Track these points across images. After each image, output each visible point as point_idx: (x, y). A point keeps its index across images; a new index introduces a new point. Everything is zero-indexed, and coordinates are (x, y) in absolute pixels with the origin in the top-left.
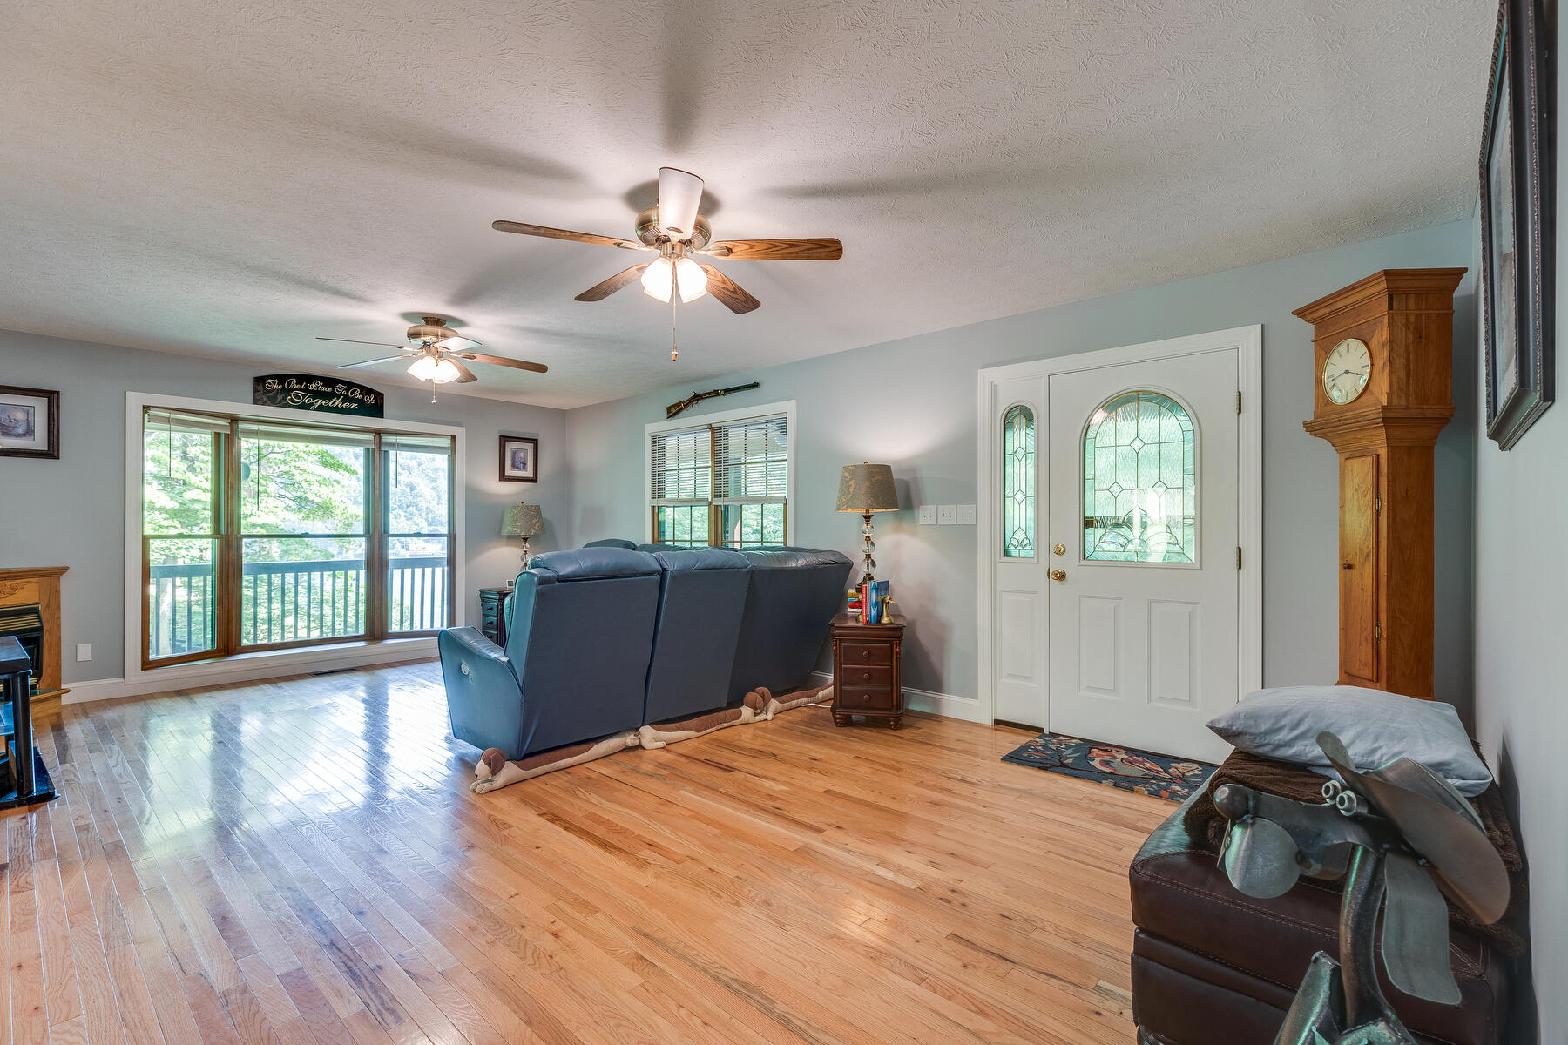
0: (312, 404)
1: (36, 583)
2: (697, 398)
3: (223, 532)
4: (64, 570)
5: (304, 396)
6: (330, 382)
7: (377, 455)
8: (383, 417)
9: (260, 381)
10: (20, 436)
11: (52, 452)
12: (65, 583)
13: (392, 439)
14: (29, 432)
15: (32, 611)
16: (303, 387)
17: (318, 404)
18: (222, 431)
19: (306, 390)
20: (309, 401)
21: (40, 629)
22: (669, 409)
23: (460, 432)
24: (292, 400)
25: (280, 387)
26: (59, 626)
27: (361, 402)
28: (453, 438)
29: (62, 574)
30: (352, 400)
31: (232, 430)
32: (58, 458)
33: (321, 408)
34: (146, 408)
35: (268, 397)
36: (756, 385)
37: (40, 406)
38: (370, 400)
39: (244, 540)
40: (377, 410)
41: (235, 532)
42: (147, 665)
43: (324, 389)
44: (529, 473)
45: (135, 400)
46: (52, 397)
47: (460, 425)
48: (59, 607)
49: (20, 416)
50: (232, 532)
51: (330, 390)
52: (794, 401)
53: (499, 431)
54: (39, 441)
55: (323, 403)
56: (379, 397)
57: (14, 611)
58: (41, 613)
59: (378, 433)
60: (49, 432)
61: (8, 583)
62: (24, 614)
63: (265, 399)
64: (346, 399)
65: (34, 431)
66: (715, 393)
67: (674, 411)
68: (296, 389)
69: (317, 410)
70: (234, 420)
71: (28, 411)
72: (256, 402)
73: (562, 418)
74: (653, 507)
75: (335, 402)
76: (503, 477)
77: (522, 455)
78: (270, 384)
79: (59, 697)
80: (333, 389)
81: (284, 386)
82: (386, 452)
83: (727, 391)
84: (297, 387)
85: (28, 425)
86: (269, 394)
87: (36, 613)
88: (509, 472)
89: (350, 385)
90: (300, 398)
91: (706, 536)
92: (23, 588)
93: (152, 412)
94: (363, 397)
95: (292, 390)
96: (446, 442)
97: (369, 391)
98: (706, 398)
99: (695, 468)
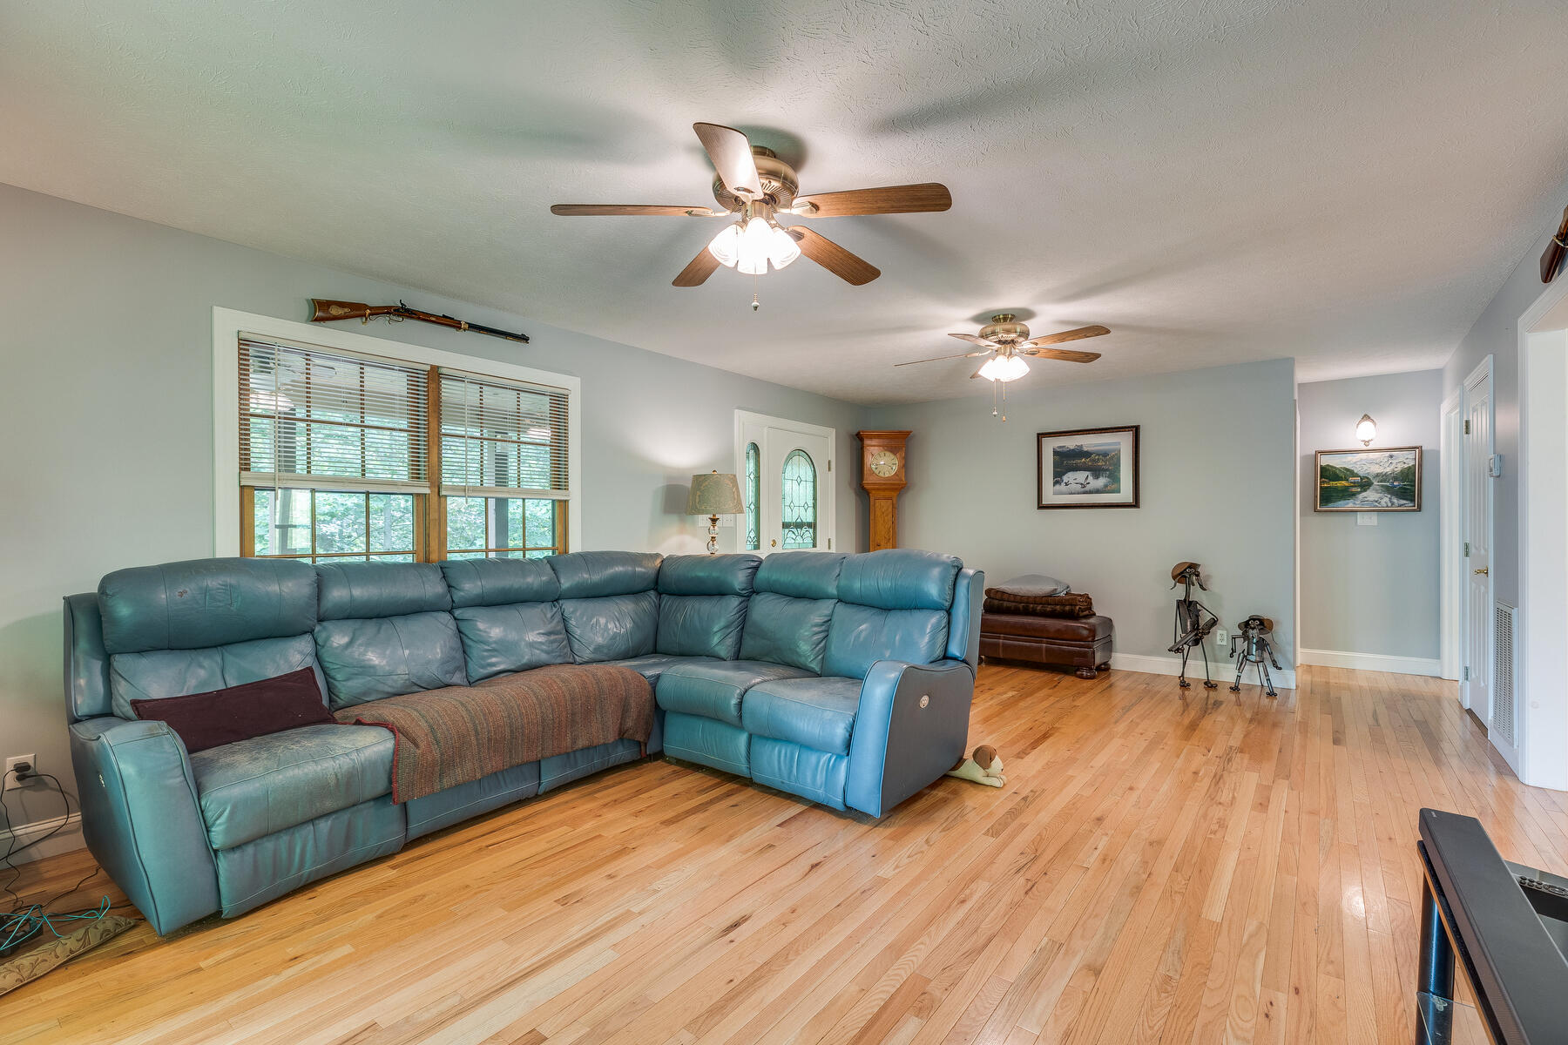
2: (404, 312)
22: (316, 305)
36: (523, 338)
52: (579, 380)
67: (324, 311)
74: (243, 489)
83: (472, 327)
91: (408, 544)
98: (419, 319)
99: (363, 426)
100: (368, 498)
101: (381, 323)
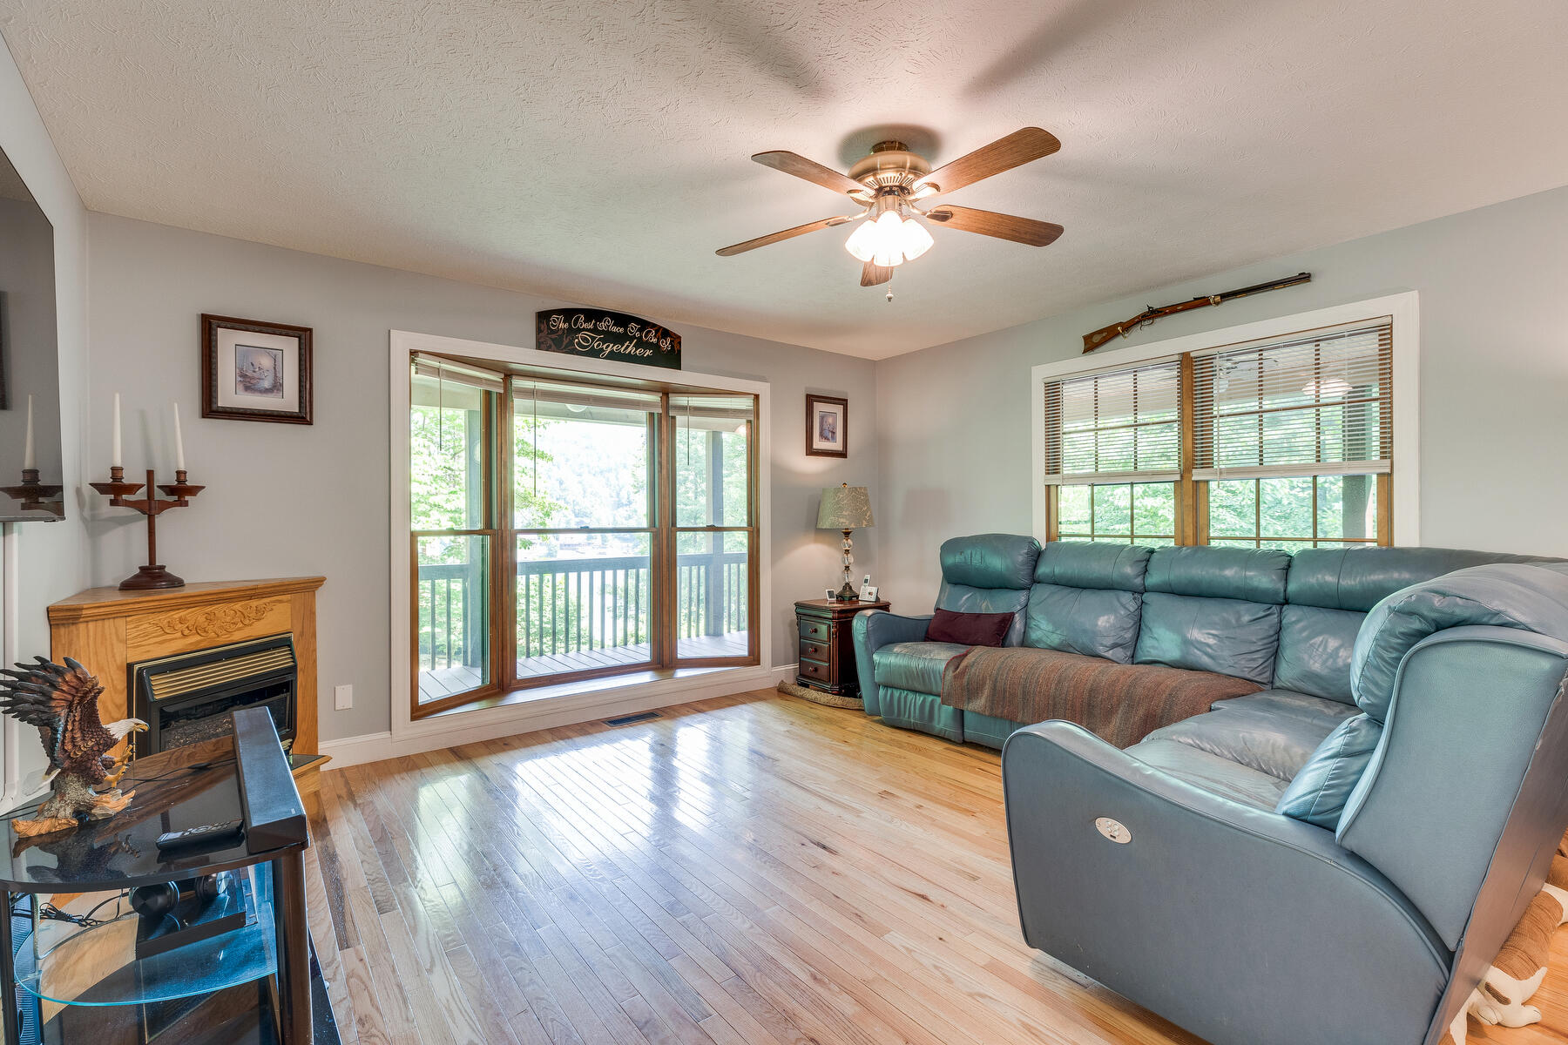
0: (602, 350)
1: (288, 601)
2: (1153, 314)
3: (495, 526)
4: (318, 582)
5: (593, 338)
6: (622, 319)
7: (664, 422)
8: (679, 368)
9: (543, 317)
10: (267, 391)
11: (302, 418)
12: (322, 598)
13: (682, 400)
14: (277, 387)
15: (282, 643)
16: (591, 326)
17: (609, 349)
18: (495, 390)
19: (595, 330)
20: (599, 345)
21: (293, 670)
22: (1087, 339)
23: (763, 389)
24: (579, 344)
25: (566, 325)
26: (315, 661)
27: (656, 347)
28: (757, 397)
29: (317, 587)
30: (648, 345)
31: (506, 389)
32: (310, 423)
33: (613, 356)
34: (414, 353)
35: (553, 340)
36: (1305, 278)
37: (290, 346)
38: (666, 345)
39: (520, 536)
40: (672, 359)
41: (509, 528)
42: (419, 712)
43: (615, 329)
44: (837, 446)
45: (402, 342)
46: (304, 336)
47: (762, 379)
48: (314, 635)
49: (266, 362)
50: (506, 526)
51: (622, 330)
52: (1415, 294)
53: (806, 388)
54: (288, 401)
55: (615, 348)
56: (676, 339)
57: (260, 644)
58: (294, 646)
59: (666, 391)
60: (300, 386)
61: (254, 603)
62: (274, 648)
63: (550, 342)
64: (640, 344)
65: (282, 385)
66: (1201, 302)
67: (1094, 342)
68: (584, 329)
69: (606, 358)
70: (508, 374)
71: (276, 356)
72: (539, 346)
73: (873, 370)
74: (1048, 487)
75: (628, 346)
76: (811, 451)
77: (830, 420)
78: (554, 321)
79: (317, 768)
80: (626, 330)
81: (570, 324)
82: (674, 418)
83: (1226, 296)
84: (584, 326)
85: (276, 376)
86: (553, 336)
87: (289, 646)
88: (818, 444)
89: (644, 325)
90: (588, 341)
91: (1171, 530)
92: (272, 610)
93: (421, 359)
94: (658, 341)
95: (579, 330)
96: (745, 403)
97: (665, 333)
98: (1166, 314)
99: (1136, 426)
100: (1132, 488)
101: (1136, 332)
